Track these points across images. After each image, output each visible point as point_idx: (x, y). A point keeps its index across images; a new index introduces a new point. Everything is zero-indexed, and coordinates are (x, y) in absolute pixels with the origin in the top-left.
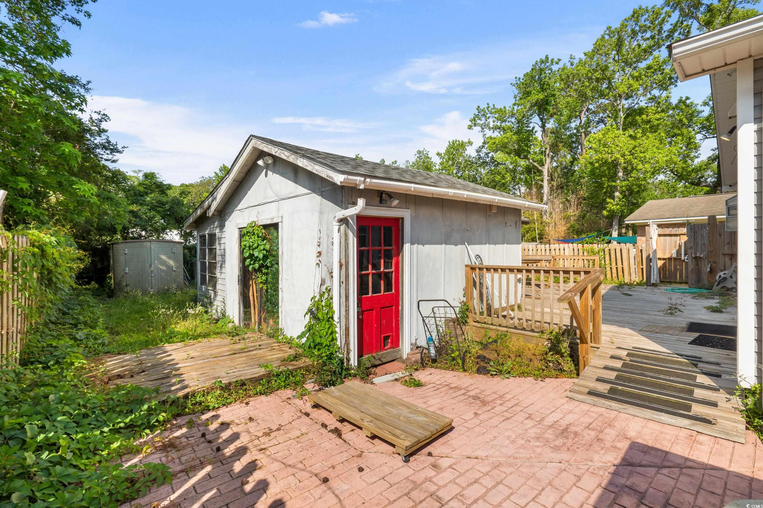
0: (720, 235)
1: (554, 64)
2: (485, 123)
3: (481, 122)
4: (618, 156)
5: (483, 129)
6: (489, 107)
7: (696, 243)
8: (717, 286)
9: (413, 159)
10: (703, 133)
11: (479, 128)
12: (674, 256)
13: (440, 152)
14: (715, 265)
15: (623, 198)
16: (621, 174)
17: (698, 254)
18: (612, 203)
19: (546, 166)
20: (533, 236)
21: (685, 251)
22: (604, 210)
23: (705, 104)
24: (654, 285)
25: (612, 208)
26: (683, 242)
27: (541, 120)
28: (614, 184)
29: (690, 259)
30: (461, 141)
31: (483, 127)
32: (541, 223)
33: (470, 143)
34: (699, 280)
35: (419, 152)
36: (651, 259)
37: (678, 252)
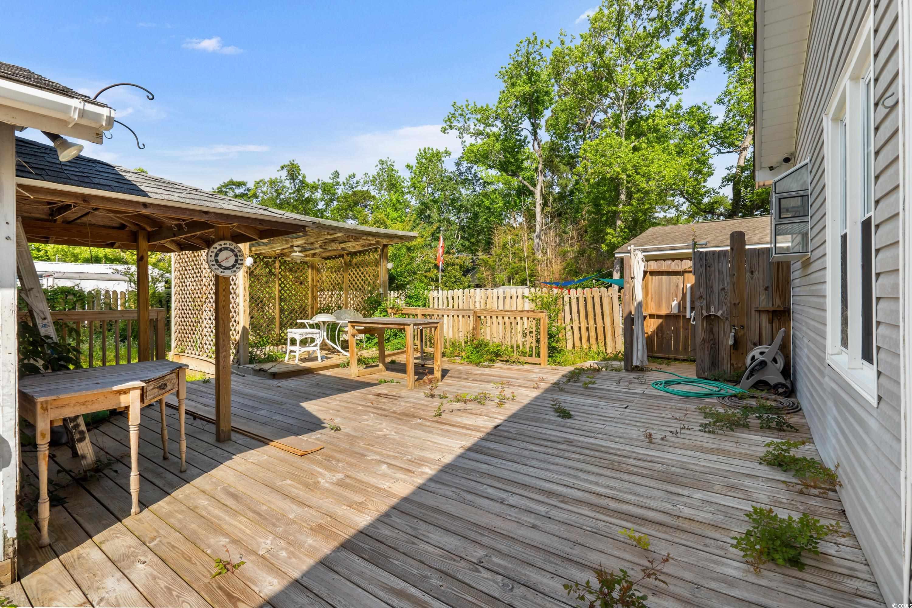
0: (752, 273)
1: (545, 47)
2: (464, 126)
3: (459, 125)
4: (618, 170)
5: (461, 133)
6: (468, 105)
7: (709, 288)
8: (748, 379)
9: (373, 171)
10: (718, 147)
11: (455, 132)
12: (675, 311)
13: (411, 165)
14: (742, 332)
15: (625, 228)
16: (623, 197)
17: (713, 309)
18: (612, 235)
19: (539, 187)
20: (523, 277)
21: (692, 302)
22: (603, 243)
23: (720, 102)
24: (638, 369)
25: (613, 240)
26: (689, 285)
27: (533, 124)
28: (614, 208)
29: (699, 319)
30: (435, 150)
31: (463, 131)
32: (533, 261)
33: (448, 153)
34: (714, 363)
35: (382, 162)
36: (632, 319)
37: (682, 306)
